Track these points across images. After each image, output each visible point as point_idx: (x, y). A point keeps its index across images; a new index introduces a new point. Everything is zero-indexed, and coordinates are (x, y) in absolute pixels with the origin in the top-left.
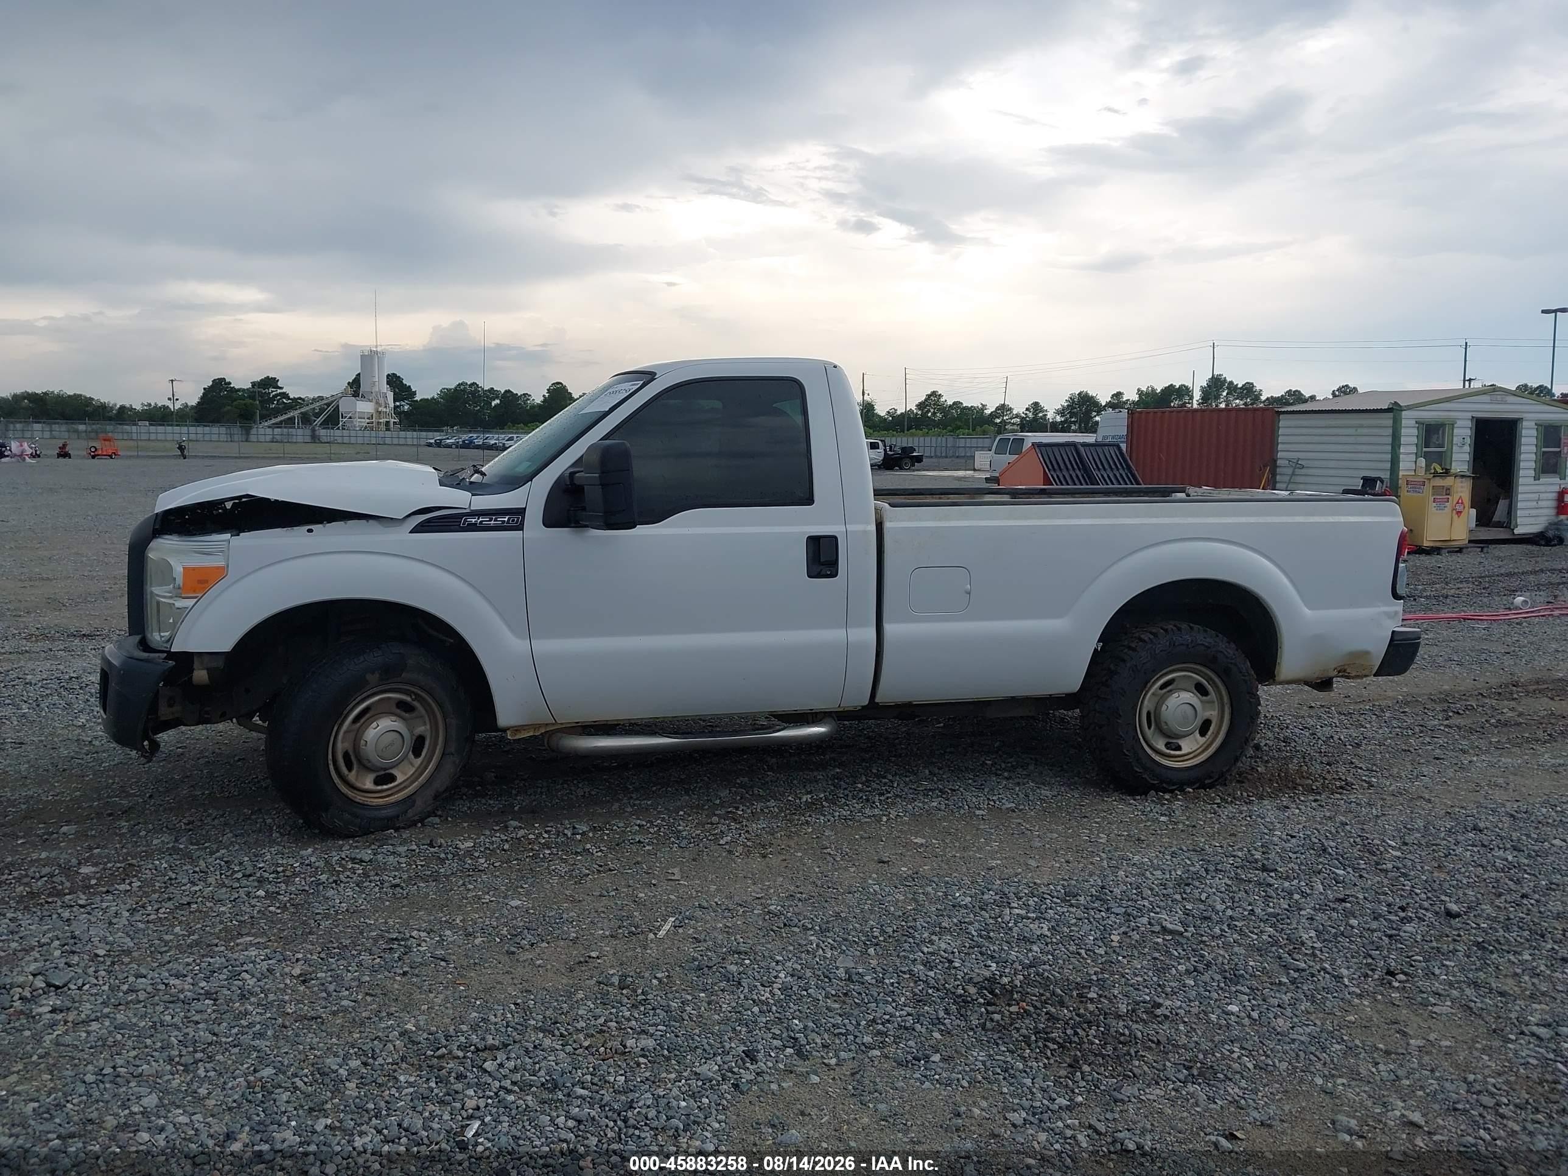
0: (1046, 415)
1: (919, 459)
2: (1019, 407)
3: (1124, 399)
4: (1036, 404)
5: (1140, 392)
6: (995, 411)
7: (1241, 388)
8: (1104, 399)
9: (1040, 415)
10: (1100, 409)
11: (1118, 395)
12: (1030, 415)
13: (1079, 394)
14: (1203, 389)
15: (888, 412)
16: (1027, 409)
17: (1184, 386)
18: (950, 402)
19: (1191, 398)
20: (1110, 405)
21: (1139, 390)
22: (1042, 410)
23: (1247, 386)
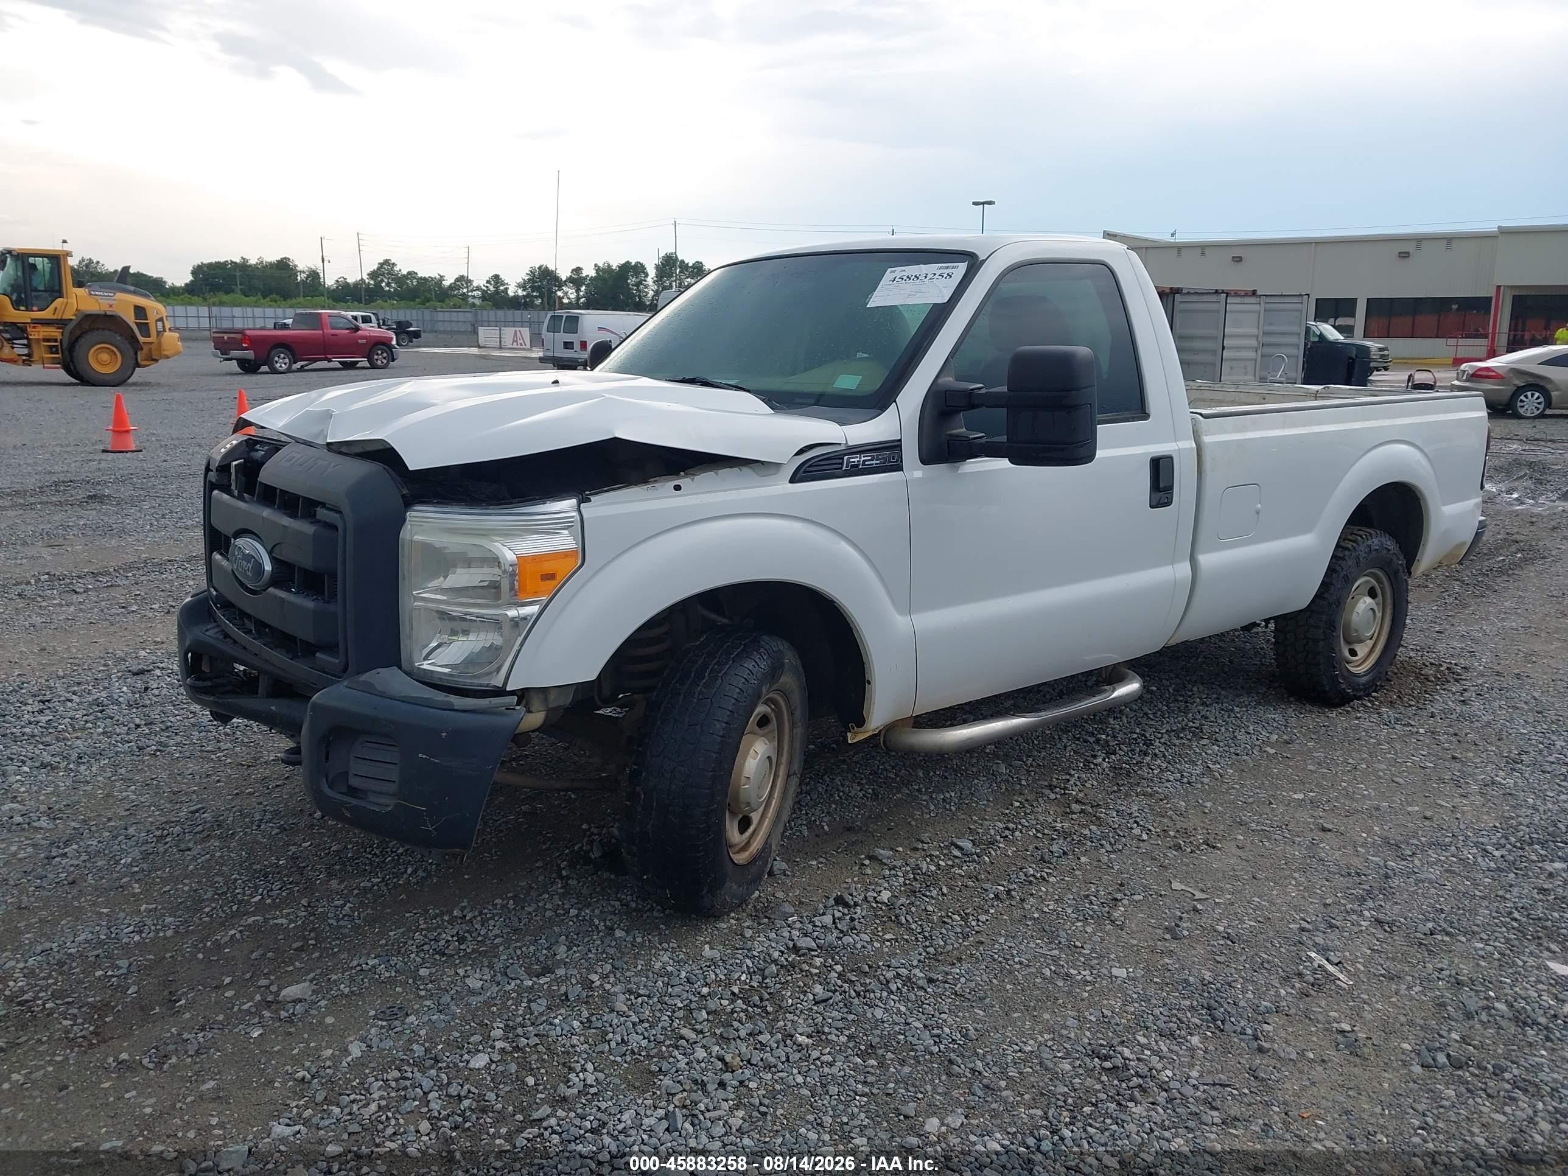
0: (507, 289)
1: (417, 335)
2: (480, 279)
3: (584, 275)
4: (497, 277)
5: (598, 269)
6: (455, 283)
7: (691, 267)
8: (564, 274)
9: (502, 288)
10: (560, 284)
11: (578, 270)
12: (491, 288)
13: (540, 268)
14: (657, 267)
15: (337, 281)
16: (488, 282)
17: (641, 264)
18: (404, 272)
19: (647, 275)
20: (570, 280)
21: (596, 265)
22: (503, 284)
23: (697, 265)
